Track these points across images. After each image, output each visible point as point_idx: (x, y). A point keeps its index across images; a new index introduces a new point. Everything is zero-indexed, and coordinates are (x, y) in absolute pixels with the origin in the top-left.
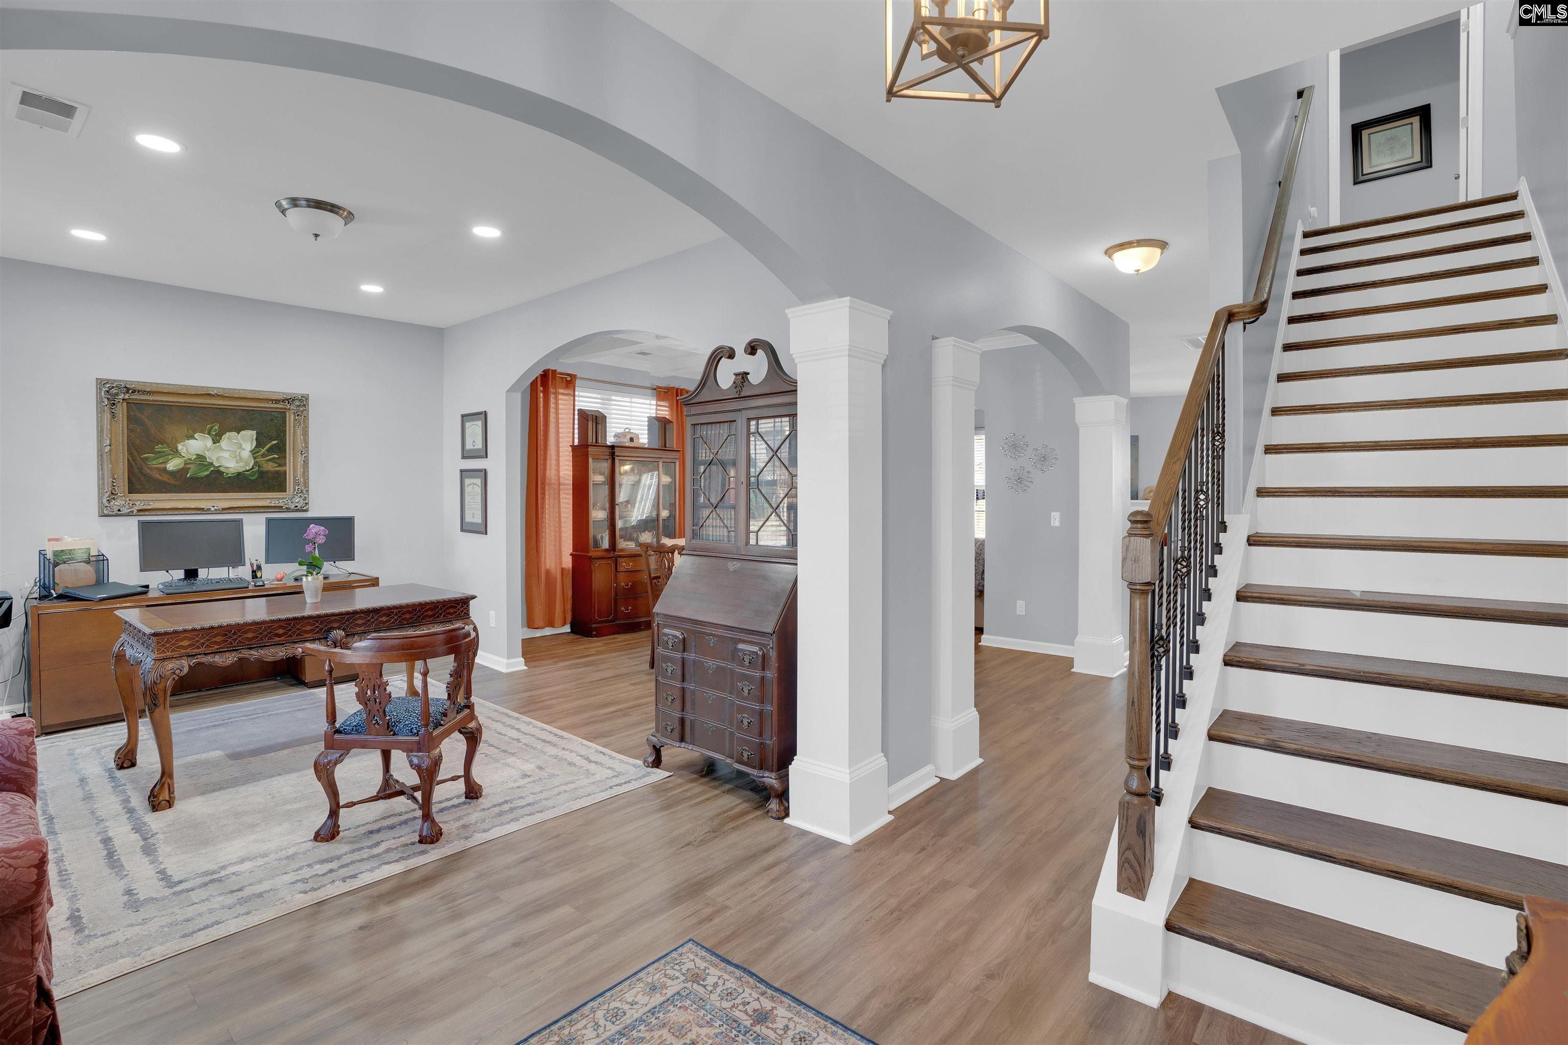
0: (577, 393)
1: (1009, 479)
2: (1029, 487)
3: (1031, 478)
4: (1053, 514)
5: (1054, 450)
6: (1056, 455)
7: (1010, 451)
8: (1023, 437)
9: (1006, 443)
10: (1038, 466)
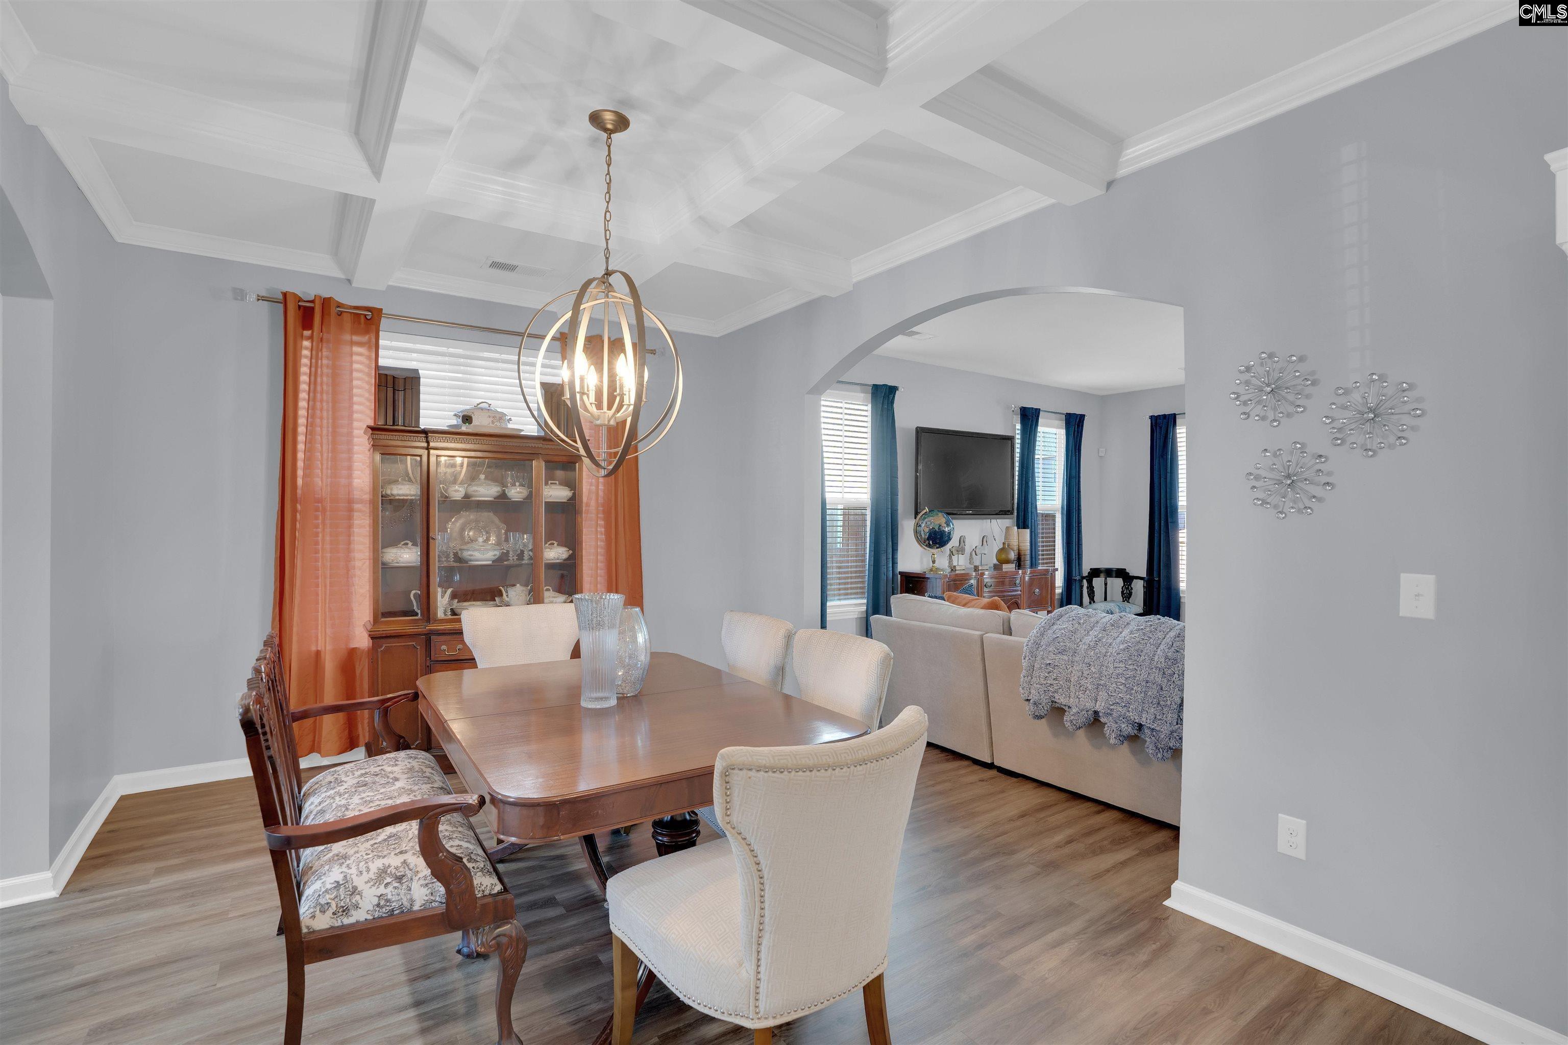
0: (381, 342)
1: (1257, 478)
2: (1320, 500)
3: (1329, 474)
4: (1405, 578)
5: (1412, 387)
6: (1419, 400)
7: (1259, 402)
8: (1301, 359)
9: (1247, 383)
10: (1352, 439)
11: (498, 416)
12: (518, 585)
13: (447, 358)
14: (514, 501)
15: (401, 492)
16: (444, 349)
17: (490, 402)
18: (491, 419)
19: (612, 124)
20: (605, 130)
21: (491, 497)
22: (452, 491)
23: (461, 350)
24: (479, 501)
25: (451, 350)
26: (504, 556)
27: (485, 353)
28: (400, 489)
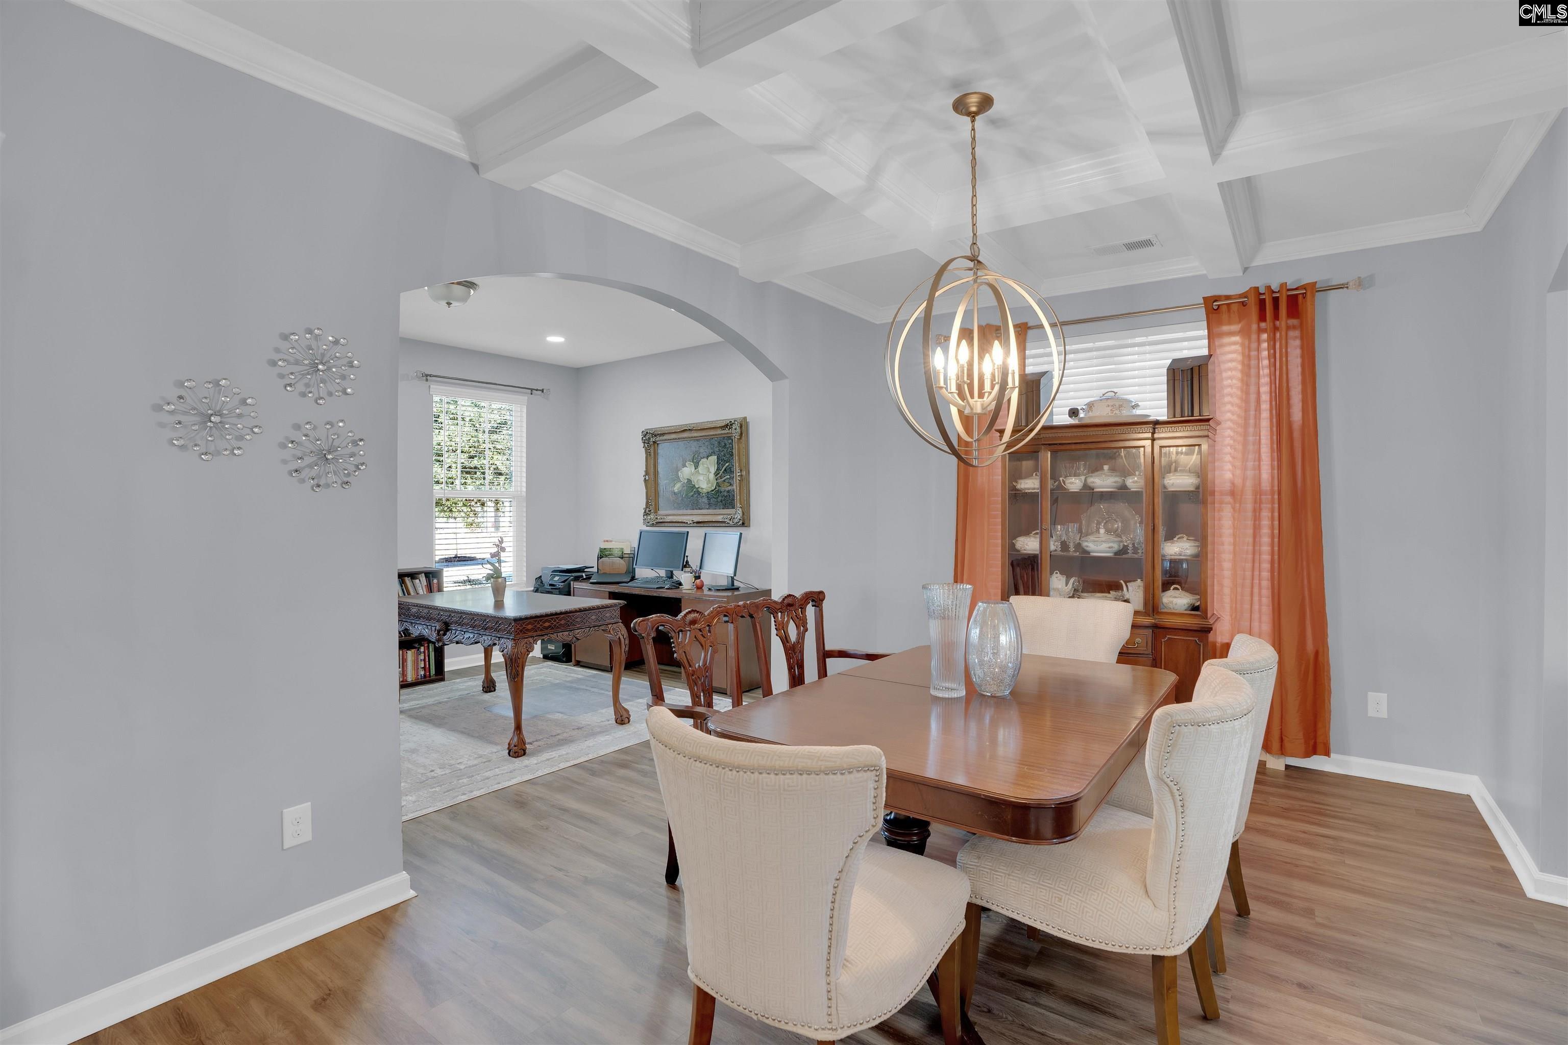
11: (1117, 404)
12: (1139, 580)
13: (1095, 353)
14: (1133, 492)
15: (1027, 486)
16: (1090, 345)
17: (1115, 390)
18: (1110, 408)
19: (976, 106)
20: (969, 114)
21: (1114, 488)
22: (1068, 483)
23: (1113, 341)
24: (1102, 492)
25: (1098, 344)
26: (1123, 551)
27: (1137, 339)
28: (1027, 483)
